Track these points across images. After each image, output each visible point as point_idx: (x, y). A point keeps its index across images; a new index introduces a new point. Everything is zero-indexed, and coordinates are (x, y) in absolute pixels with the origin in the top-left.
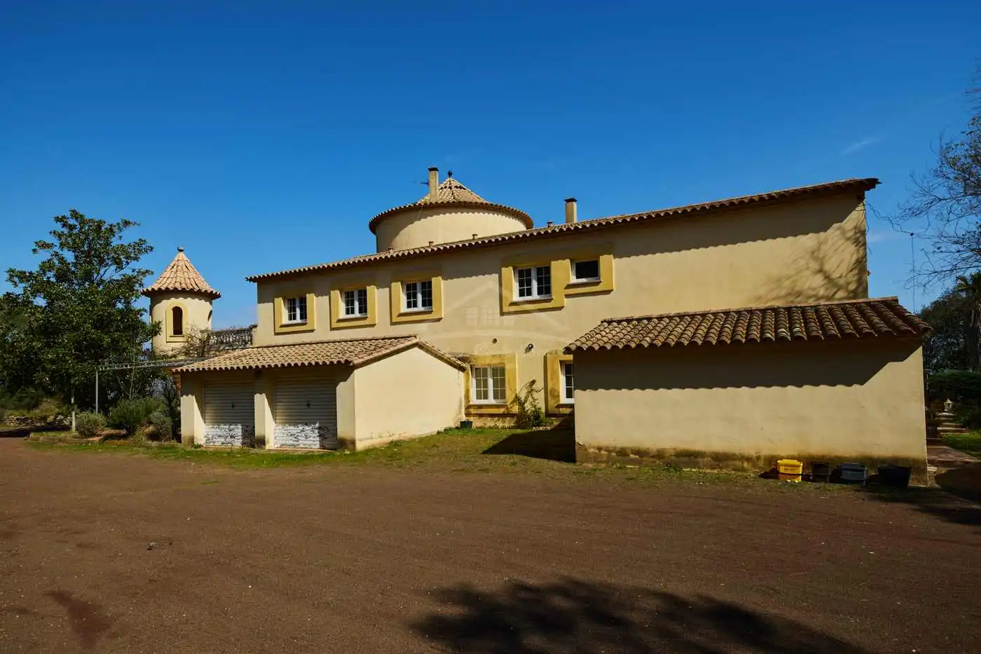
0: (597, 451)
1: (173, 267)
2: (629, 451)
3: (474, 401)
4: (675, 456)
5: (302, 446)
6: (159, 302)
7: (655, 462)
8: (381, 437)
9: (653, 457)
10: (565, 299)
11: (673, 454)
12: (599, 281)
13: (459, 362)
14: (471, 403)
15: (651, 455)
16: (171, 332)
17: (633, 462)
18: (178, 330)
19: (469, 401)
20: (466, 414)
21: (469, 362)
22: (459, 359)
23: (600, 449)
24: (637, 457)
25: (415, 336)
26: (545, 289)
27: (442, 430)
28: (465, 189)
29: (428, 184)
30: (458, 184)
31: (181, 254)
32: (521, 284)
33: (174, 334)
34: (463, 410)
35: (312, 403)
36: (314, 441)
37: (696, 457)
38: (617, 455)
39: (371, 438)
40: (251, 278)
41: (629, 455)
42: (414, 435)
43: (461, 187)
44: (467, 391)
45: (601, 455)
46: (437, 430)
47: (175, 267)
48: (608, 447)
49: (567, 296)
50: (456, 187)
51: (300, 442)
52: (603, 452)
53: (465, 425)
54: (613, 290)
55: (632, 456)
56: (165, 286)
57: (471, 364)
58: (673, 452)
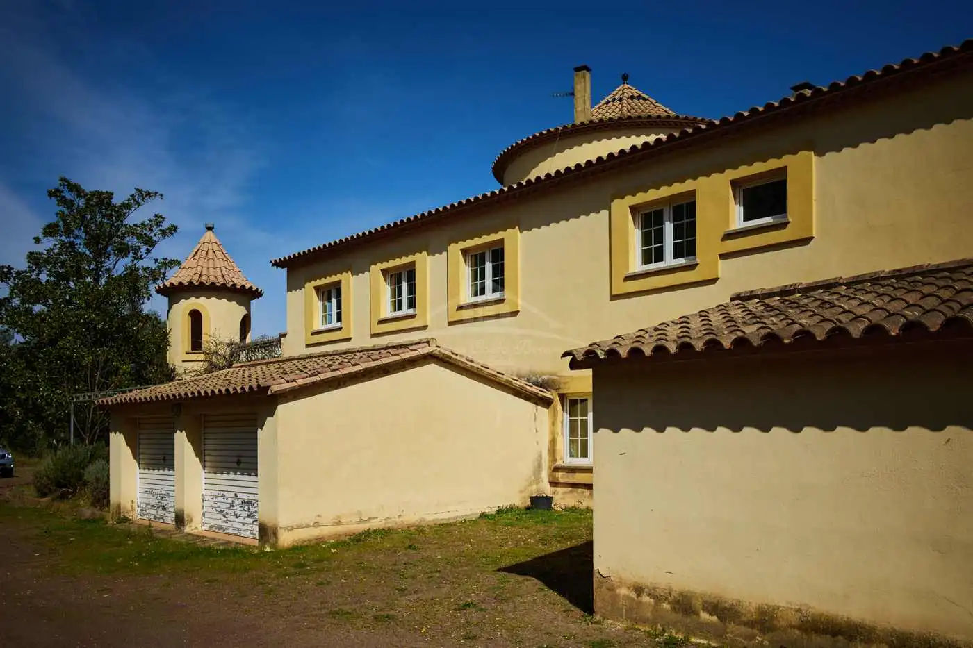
0: (633, 595)
1: (196, 253)
2: (698, 604)
3: (566, 460)
4: (799, 628)
5: (230, 531)
6: (177, 302)
7: (752, 637)
8: (339, 523)
9: (746, 624)
10: (720, 262)
11: (795, 622)
12: (783, 221)
13: (535, 389)
14: (559, 463)
15: (744, 619)
16: (188, 347)
17: (703, 629)
18: (196, 344)
19: (555, 460)
20: (550, 483)
21: (556, 389)
22: (536, 384)
23: (639, 590)
24: (715, 618)
25: (428, 342)
26: (686, 247)
27: (494, 511)
28: (645, 100)
29: (573, 94)
30: (636, 92)
31: (210, 233)
32: (646, 240)
33: (192, 350)
34: (545, 475)
35: (243, 460)
36: (243, 524)
37: (851, 638)
38: (674, 609)
39: (317, 525)
40: (275, 261)
41: (698, 614)
42: (422, 520)
43: (639, 97)
44: (553, 442)
45: (640, 603)
46: (479, 512)
47: (199, 253)
48: (654, 589)
49: (724, 256)
50: (632, 98)
51: (229, 524)
52: (645, 599)
53: (540, 503)
54: (812, 238)
55: (704, 616)
56: (187, 280)
57: (561, 392)
58: (794, 619)
